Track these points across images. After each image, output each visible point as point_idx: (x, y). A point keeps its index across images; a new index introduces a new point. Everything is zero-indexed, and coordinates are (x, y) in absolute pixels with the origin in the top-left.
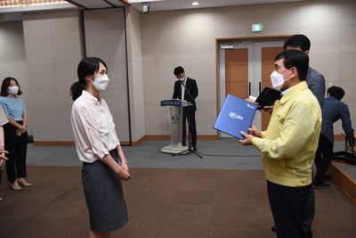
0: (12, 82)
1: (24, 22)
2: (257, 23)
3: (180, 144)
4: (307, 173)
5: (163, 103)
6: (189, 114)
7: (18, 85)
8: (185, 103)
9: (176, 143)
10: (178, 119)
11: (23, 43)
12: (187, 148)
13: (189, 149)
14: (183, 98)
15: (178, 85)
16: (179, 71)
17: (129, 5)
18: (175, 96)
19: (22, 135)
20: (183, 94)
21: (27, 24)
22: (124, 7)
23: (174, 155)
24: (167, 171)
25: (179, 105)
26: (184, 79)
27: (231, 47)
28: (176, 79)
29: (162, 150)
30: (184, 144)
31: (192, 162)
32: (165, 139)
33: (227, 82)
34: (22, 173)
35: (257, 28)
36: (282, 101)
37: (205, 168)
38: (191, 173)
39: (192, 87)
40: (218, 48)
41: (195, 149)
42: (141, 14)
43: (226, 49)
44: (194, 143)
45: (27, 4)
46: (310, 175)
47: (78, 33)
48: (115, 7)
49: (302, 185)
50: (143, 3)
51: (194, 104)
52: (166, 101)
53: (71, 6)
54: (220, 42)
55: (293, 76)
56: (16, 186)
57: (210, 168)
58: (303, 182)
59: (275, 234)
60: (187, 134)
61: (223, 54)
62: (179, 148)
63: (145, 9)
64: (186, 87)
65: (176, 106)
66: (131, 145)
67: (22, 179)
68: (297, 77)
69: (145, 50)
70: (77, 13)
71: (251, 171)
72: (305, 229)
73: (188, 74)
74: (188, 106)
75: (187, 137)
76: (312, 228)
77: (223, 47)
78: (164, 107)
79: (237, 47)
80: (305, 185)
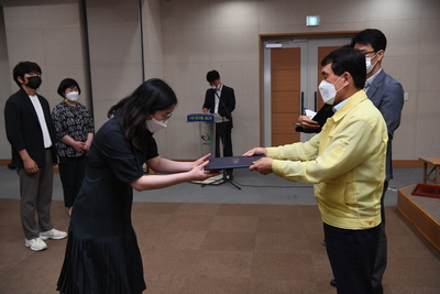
1: (5, 9)
2: (313, 15)
4: (375, 210)
5: (190, 119)
6: (224, 132)
8: (219, 119)
10: (209, 139)
12: (221, 176)
13: (224, 178)
14: (216, 111)
15: (210, 94)
16: (213, 77)
20: (217, 106)
21: (9, 12)
23: (204, 185)
24: (195, 206)
25: (211, 121)
26: (219, 87)
27: (279, 46)
31: (228, 195)
33: (272, 91)
35: (312, 21)
36: (336, 118)
37: (244, 202)
38: (227, 209)
39: (229, 97)
40: (262, 48)
41: (231, 178)
43: (272, 49)
44: (229, 170)
46: (379, 212)
47: (77, 25)
49: (369, 226)
51: (231, 119)
52: (195, 116)
54: (264, 39)
55: (347, 83)
57: (250, 202)
58: (370, 223)
59: (335, 290)
61: (268, 55)
64: (221, 98)
65: (207, 121)
68: (352, 85)
69: (166, 47)
71: (303, 207)
72: (374, 284)
74: (223, 123)
77: (268, 46)
78: (191, 123)
79: (286, 46)
80: (373, 226)
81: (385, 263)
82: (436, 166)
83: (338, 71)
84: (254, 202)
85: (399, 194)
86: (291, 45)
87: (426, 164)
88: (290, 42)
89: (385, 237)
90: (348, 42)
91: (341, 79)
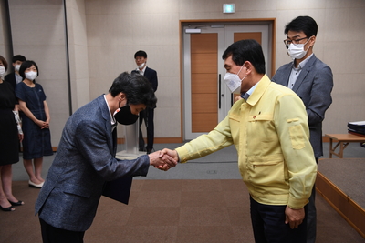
2: (229, 3)
3: (136, 149)
9: (130, 148)
27: (198, 31)
33: (193, 73)
35: (228, 8)
40: (182, 32)
43: (191, 34)
54: (184, 24)
55: (249, 71)
57: (173, 178)
61: (188, 39)
62: (135, 154)
68: (253, 73)
69: (90, 31)
71: (222, 181)
77: (188, 31)
79: (204, 32)
82: (340, 142)
86: (209, 30)
87: (331, 140)
88: (208, 28)
91: (243, 68)
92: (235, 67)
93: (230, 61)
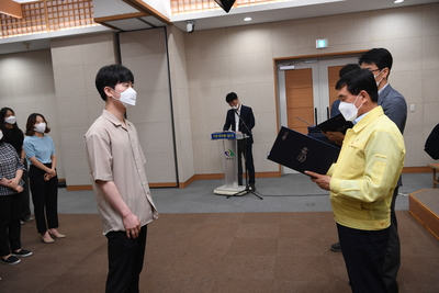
0: (39, 118)
1: (52, 50)
2: (321, 38)
3: (236, 184)
4: (386, 213)
5: (214, 137)
6: (245, 147)
7: (44, 121)
8: (240, 135)
9: (231, 183)
10: (232, 154)
11: (52, 74)
12: (244, 188)
14: (237, 129)
15: (231, 114)
16: (231, 98)
17: (171, 24)
18: (226, 127)
19: (51, 179)
20: (237, 124)
21: (56, 52)
22: (165, 27)
23: (229, 196)
24: (222, 215)
25: (233, 138)
26: (238, 107)
27: (292, 67)
28: (228, 107)
29: (215, 191)
30: (240, 184)
31: (251, 204)
32: (218, 178)
33: (289, 108)
34: (54, 223)
35: (321, 44)
36: (355, 129)
37: (266, 211)
38: (250, 218)
39: (248, 117)
40: (277, 70)
41: (254, 189)
42: (185, 33)
43: (286, 70)
44: (252, 182)
45: (55, 29)
48: (154, 27)
49: (381, 227)
50: (187, 22)
51: (251, 136)
52: (218, 134)
53: (104, 28)
54: (278, 62)
55: (365, 100)
56: (48, 238)
57: (271, 210)
58: (382, 224)
60: (244, 171)
61: (282, 76)
62: (235, 189)
63: (189, 28)
64: (241, 116)
65: (229, 139)
66: (178, 186)
67: (54, 230)
69: (190, 75)
70: (112, 36)
71: (320, 213)
73: (243, 101)
74: (244, 139)
75: (244, 176)
76: (397, 280)
77: (282, 68)
78: (215, 141)
79: (298, 68)
80: (384, 227)
81: (399, 263)
83: (354, 91)
84: (275, 211)
85: (410, 198)
86: (303, 66)
87: (434, 169)
88: (302, 63)
89: (398, 238)
90: (355, 61)
91: (359, 97)
92: (351, 97)
93: (344, 91)
